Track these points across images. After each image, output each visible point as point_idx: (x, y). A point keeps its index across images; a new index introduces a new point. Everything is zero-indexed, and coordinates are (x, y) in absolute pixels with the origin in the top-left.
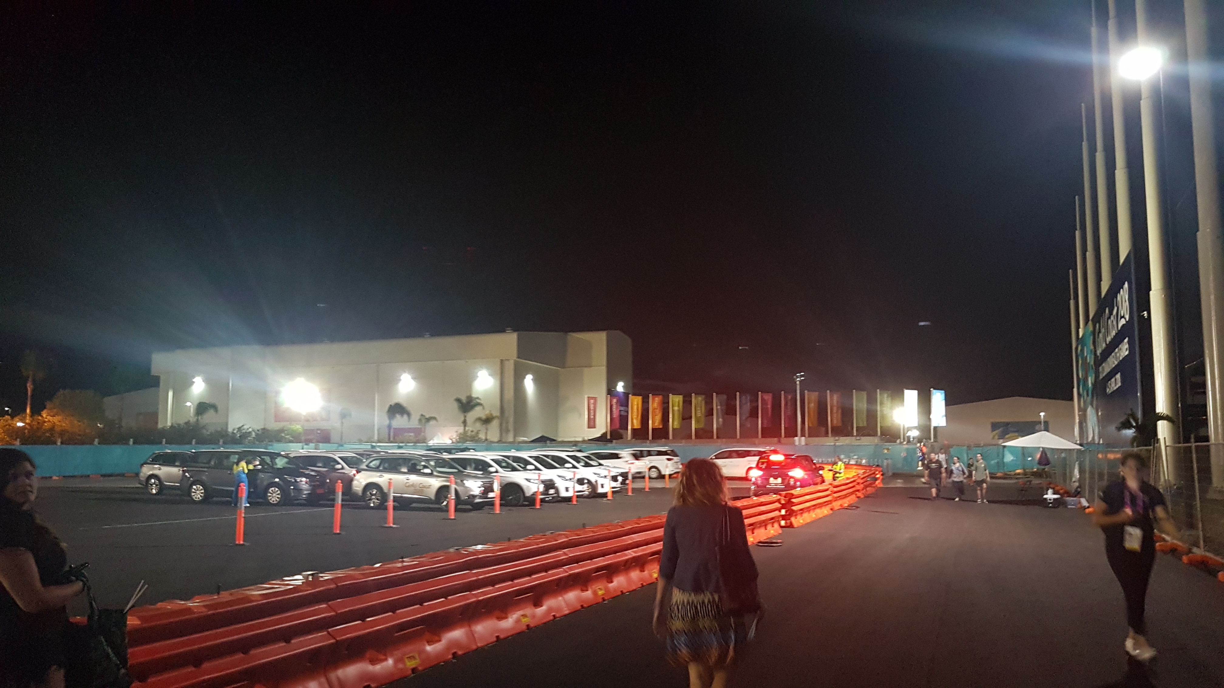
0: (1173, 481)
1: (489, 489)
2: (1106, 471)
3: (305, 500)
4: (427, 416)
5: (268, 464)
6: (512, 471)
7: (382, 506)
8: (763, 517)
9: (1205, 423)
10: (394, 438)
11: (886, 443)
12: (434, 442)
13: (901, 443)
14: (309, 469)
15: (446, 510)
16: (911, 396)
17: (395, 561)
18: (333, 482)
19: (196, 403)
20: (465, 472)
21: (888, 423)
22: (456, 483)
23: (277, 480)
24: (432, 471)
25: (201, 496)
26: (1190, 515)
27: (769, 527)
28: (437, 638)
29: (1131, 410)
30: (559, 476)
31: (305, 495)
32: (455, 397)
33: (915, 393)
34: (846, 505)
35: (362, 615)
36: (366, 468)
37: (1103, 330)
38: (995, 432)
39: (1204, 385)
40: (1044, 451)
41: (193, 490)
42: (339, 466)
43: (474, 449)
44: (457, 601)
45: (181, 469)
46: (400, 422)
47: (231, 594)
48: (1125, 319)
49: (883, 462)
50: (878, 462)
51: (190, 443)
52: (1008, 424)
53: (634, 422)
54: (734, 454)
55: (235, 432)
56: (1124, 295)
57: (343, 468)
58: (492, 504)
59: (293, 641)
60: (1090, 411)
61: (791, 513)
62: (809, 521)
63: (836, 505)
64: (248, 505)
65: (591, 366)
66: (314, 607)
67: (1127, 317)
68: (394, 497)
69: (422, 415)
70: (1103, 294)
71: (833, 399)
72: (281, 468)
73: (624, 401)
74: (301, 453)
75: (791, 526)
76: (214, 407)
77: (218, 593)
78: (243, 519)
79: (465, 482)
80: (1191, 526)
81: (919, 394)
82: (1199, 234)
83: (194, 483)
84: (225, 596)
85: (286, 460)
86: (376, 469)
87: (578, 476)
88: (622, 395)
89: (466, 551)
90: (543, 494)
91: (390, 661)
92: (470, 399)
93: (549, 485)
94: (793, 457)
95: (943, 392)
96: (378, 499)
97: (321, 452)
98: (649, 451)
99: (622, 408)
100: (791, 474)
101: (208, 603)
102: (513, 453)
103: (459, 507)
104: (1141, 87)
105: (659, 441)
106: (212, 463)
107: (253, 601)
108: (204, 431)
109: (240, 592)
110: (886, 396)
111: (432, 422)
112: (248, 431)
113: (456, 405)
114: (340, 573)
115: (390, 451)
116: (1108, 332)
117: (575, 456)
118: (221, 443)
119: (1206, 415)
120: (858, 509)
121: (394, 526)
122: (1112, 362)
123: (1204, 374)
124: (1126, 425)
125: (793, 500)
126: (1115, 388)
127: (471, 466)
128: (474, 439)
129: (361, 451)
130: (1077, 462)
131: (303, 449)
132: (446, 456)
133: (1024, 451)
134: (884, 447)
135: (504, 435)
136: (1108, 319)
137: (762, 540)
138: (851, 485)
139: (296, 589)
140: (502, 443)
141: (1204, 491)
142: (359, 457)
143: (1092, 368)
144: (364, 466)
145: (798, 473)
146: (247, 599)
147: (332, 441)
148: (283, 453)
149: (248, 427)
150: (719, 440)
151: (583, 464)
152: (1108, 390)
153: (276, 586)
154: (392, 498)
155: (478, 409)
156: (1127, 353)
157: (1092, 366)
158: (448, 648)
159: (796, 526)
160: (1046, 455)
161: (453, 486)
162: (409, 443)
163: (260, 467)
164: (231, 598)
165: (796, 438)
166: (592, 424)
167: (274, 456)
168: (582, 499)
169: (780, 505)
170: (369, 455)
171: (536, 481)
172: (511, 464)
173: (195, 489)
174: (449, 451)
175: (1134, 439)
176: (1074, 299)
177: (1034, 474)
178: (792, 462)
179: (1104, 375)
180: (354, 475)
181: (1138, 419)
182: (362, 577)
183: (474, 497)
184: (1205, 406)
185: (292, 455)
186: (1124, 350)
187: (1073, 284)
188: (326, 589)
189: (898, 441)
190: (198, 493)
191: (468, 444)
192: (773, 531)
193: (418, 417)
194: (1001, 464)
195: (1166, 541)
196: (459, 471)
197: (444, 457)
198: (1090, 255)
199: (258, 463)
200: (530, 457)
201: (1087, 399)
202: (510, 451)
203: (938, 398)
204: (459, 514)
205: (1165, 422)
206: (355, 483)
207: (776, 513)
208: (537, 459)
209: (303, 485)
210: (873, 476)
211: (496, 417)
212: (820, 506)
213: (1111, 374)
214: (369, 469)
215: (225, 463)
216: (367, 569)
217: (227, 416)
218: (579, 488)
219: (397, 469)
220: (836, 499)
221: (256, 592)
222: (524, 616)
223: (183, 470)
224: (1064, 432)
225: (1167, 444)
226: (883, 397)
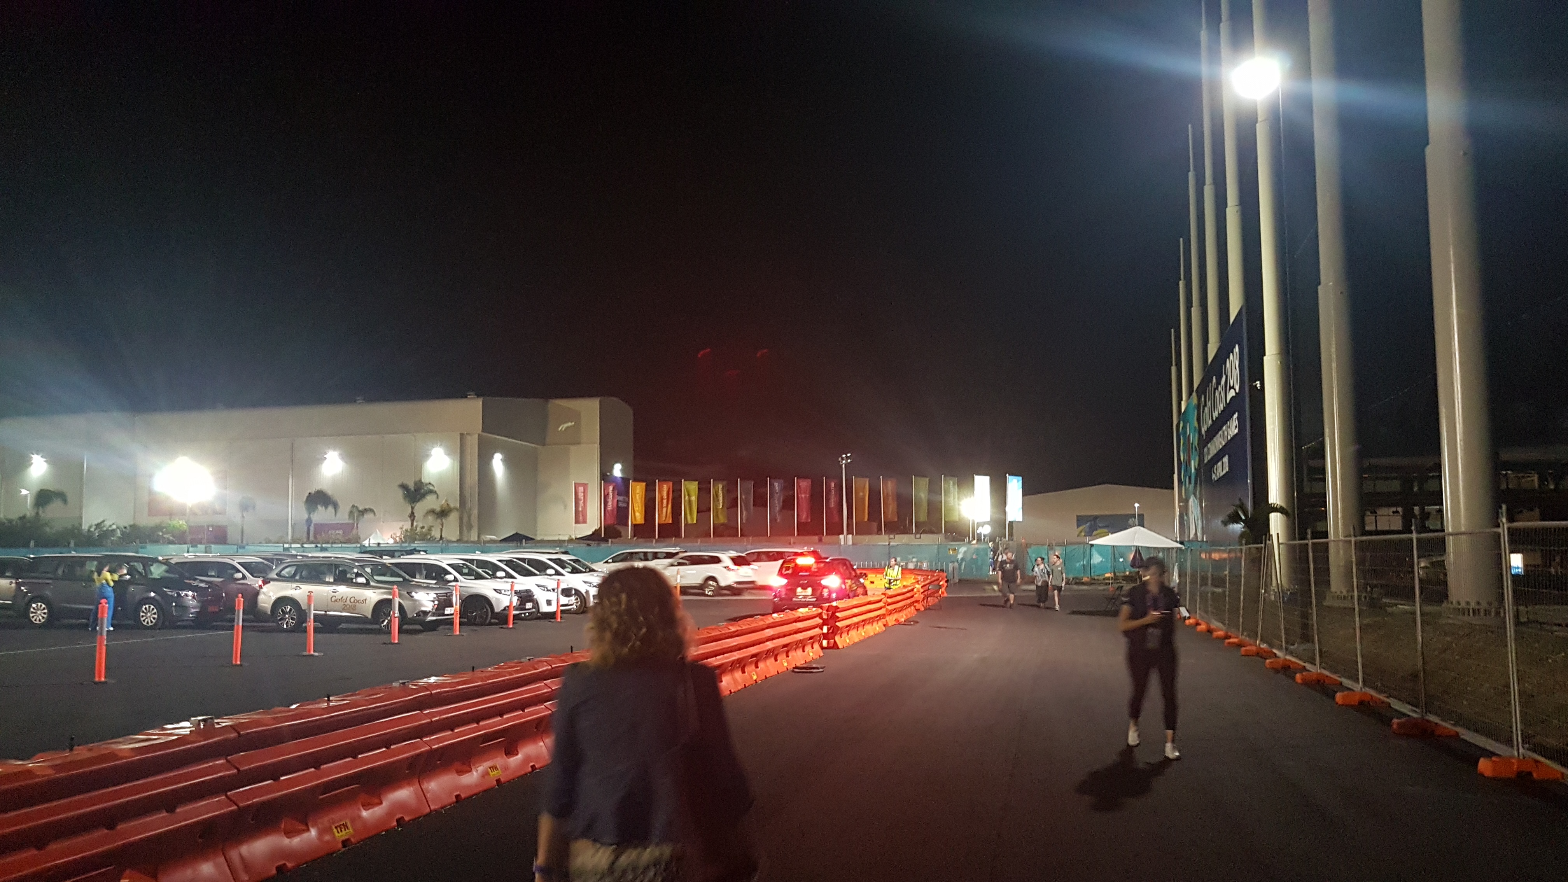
0: (1286, 585)
1: (445, 602)
2: (1209, 575)
3: (192, 621)
4: (361, 508)
5: (140, 573)
6: (476, 579)
7: (299, 627)
8: (800, 636)
9: (1324, 516)
10: (315, 537)
11: (952, 541)
12: (371, 541)
13: (970, 542)
14: (197, 579)
15: (388, 631)
16: (982, 483)
17: (318, 700)
18: (231, 598)
19: (35, 489)
20: (413, 581)
21: (955, 517)
22: (400, 596)
23: (152, 594)
24: (367, 580)
25: (43, 618)
26: (1305, 626)
27: (808, 648)
28: (376, 801)
29: (1240, 500)
30: (538, 586)
31: (192, 614)
32: (399, 483)
33: (987, 479)
34: (903, 620)
35: (274, 772)
36: (276, 577)
37: (1209, 404)
38: (1081, 528)
39: (1323, 470)
40: (1138, 550)
41: (32, 610)
42: (239, 575)
43: (425, 551)
44: (403, 751)
45: (14, 581)
46: (323, 515)
47: (90, 750)
48: (1235, 390)
49: (947, 565)
50: (942, 565)
51: (26, 545)
52: (1095, 518)
53: (637, 515)
54: (763, 557)
55: (92, 529)
56: (1233, 361)
57: (244, 577)
58: (450, 622)
59: (178, 810)
60: (1193, 502)
61: (834, 631)
62: (857, 640)
63: (891, 620)
64: (112, 629)
65: (579, 443)
66: (207, 763)
67: (1237, 388)
68: (315, 615)
69: (353, 506)
70: (1210, 358)
71: (887, 487)
72: (158, 579)
73: (623, 489)
74: (187, 558)
75: (835, 646)
76: (61, 496)
77: (71, 750)
78: (104, 648)
79: (413, 594)
80: (1306, 638)
81: (992, 482)
82: (1320, 288)
83: (34, 600)
84: (81, 752)
85: (164, 567)
86: (291, 579)
87: (563, 586)
88: (620, 481)
89: (416, 685)
90: (516, 609)
91: (313, 832)
92: (419, 485)
93: (526, 597)
94: (827, 560)
95: (1020, 478)
96: (292, 619)
97: (213, 557)
98: (656, 553)
99: (621, 498)
100: (824, 582)
101: (58, 762)
102: (478, 556)
103: (405, 627)
104: (1256, 106)
105: (668, 540)
106: (60, 572)
107: (122, 758)
108: (48, 529)
109: (105, 746)
110: (951, 482)
111: (368, 516)
112: (110, 529)
113: (400, 493)
114: (243, 718)
115: (310, 555)
116: (1214, 406)
117: (559, 559)
118: (72, 545)
119: (1326, 507)
120: (918, 624)
121: (316, 654)
122: (1219, 442)
123: (1323, 457)
124: (1235, 518)
125: (837, 614)
126: (1222, 474)
127: (421, 574)
128: (425, 537)
129: (269, 555)
130: (1177, 564)
131: (188, 552)
132: (387, 560)
133: (1115, 551)
134: (949, 547)
135: (465, 531)
136: (1215, 389)
137: (798, 665)
138: (908, 595)
139: (182, 740)
140: (462, 543)
141: (1321, 596)
142: (266, 562)
143: (1196, 450)
144: (273, 575)
145: (832, 581)
146: (114, 756)
147: (229, 540)
148: (160, 558)
149: (111, 523)
150: (745, 539)
151: (570, 570)
152: (1214, 476)
153: (155, 737)
154: (312, 617)
155: (430, 498)
156: (1236, 431)
157: (1195, 447)
158: (390, 814)
159: (840, 646)
160: (1140, 554)
161: (397, 600)
162: (335, 543)
163: (128, 577)
164: (89, 755)
165: (841, 536)
166: (580, 517)
167: (148, 562)
168: (570, 615)
169: (821, 621)
170: (281, 560)
171: (509, 593)
172: (473, 570)
173: (34, 608)
174: (391, 554)
175: (1242, 535)
176: (1176, 365)
177: (1126, 578)
178: (828, 567)
179: (1210, 457)
180: (261, 587)
181: (1248, 512)
182: (275, 722)
183: (425, 613)
184: (1324, 496)
185: (173, 561)
186: (1232, 428)
187: (1175, 345)
188: (223, 740)
189: (967, 540)
190: (39, 613)
191: (417, 545)
192: (812, 653)
193: (348, 509)
194: (1088, 567)
195: (1278, 657)
196: (404, 579)
197: (385, 561)
198: (1195, 311)
199: (125, 571)
200: (500, 561)
201: (1189, 487)
202: (475, 553)
203: (1015, 485)
204: (404, 636)
205: (1279, 514)
206: (261, 597)
207: (817, 630)
208: (509, 563)
209: (190, 600)
210: (936, 583)
211: (455, 509)
212: (871, 621)
213: (1218, 457)
214: (281, 578)
215: (78, 572)
216: (280, 712)
217: (81, 509)
218: (564, 600)
219: (321, 579)
220: (890, 613)
221: (126, 746)
222: (494, 768)
223: (16, 583)
224: (1161, 529)
225: (1280, 541)
226: (949, 485)
